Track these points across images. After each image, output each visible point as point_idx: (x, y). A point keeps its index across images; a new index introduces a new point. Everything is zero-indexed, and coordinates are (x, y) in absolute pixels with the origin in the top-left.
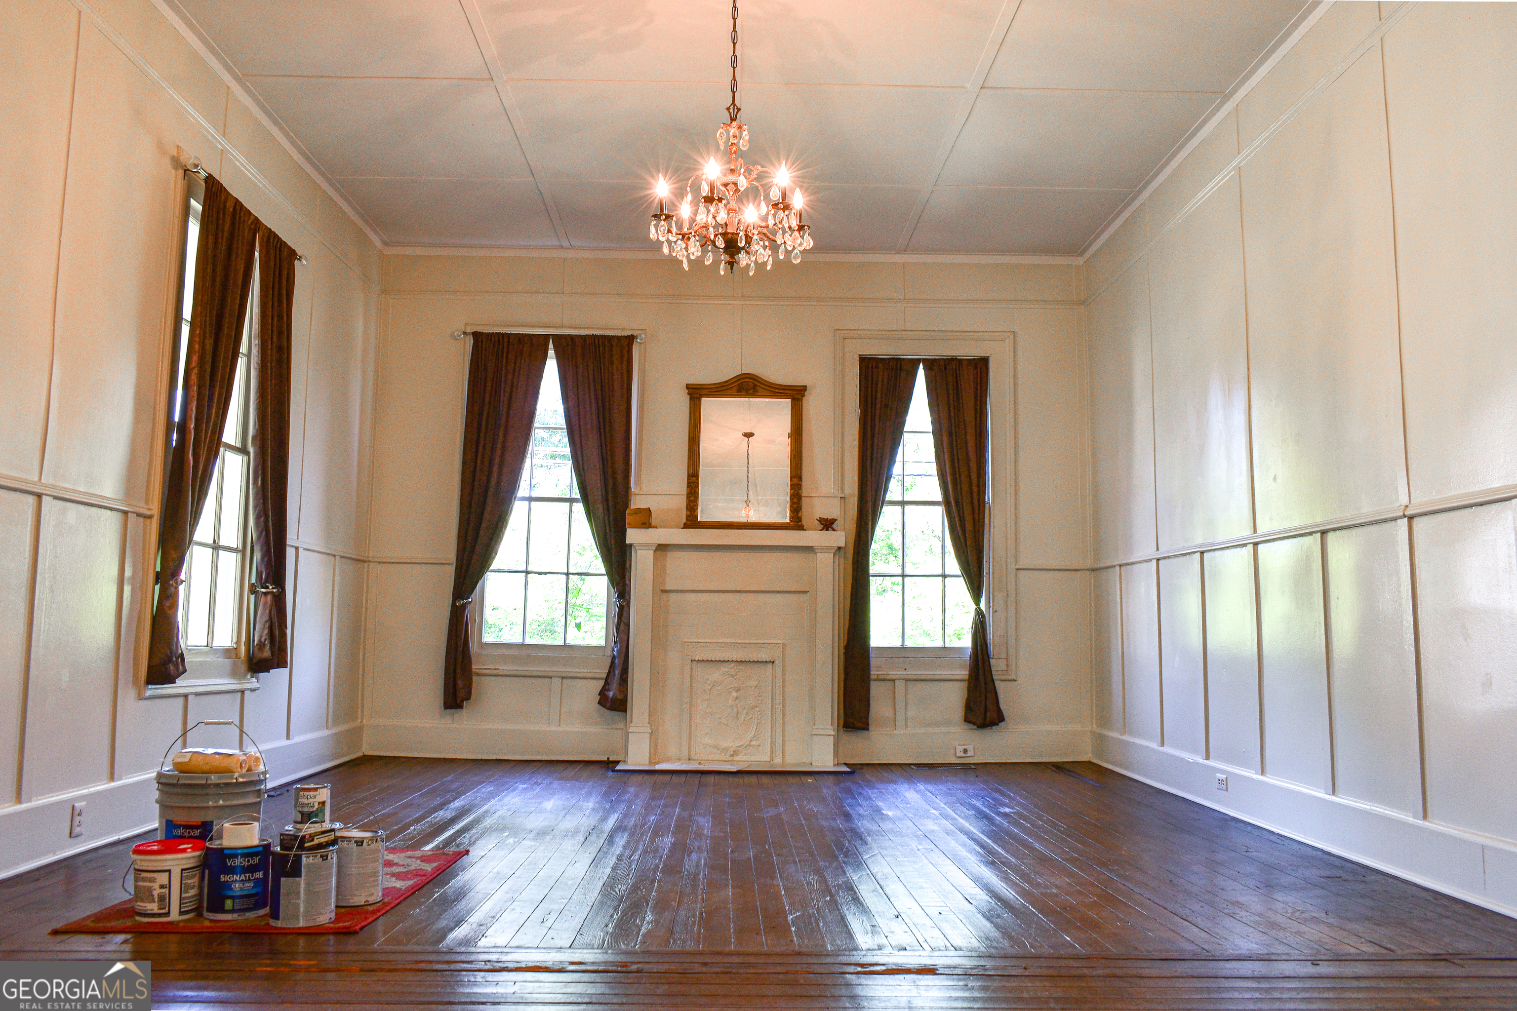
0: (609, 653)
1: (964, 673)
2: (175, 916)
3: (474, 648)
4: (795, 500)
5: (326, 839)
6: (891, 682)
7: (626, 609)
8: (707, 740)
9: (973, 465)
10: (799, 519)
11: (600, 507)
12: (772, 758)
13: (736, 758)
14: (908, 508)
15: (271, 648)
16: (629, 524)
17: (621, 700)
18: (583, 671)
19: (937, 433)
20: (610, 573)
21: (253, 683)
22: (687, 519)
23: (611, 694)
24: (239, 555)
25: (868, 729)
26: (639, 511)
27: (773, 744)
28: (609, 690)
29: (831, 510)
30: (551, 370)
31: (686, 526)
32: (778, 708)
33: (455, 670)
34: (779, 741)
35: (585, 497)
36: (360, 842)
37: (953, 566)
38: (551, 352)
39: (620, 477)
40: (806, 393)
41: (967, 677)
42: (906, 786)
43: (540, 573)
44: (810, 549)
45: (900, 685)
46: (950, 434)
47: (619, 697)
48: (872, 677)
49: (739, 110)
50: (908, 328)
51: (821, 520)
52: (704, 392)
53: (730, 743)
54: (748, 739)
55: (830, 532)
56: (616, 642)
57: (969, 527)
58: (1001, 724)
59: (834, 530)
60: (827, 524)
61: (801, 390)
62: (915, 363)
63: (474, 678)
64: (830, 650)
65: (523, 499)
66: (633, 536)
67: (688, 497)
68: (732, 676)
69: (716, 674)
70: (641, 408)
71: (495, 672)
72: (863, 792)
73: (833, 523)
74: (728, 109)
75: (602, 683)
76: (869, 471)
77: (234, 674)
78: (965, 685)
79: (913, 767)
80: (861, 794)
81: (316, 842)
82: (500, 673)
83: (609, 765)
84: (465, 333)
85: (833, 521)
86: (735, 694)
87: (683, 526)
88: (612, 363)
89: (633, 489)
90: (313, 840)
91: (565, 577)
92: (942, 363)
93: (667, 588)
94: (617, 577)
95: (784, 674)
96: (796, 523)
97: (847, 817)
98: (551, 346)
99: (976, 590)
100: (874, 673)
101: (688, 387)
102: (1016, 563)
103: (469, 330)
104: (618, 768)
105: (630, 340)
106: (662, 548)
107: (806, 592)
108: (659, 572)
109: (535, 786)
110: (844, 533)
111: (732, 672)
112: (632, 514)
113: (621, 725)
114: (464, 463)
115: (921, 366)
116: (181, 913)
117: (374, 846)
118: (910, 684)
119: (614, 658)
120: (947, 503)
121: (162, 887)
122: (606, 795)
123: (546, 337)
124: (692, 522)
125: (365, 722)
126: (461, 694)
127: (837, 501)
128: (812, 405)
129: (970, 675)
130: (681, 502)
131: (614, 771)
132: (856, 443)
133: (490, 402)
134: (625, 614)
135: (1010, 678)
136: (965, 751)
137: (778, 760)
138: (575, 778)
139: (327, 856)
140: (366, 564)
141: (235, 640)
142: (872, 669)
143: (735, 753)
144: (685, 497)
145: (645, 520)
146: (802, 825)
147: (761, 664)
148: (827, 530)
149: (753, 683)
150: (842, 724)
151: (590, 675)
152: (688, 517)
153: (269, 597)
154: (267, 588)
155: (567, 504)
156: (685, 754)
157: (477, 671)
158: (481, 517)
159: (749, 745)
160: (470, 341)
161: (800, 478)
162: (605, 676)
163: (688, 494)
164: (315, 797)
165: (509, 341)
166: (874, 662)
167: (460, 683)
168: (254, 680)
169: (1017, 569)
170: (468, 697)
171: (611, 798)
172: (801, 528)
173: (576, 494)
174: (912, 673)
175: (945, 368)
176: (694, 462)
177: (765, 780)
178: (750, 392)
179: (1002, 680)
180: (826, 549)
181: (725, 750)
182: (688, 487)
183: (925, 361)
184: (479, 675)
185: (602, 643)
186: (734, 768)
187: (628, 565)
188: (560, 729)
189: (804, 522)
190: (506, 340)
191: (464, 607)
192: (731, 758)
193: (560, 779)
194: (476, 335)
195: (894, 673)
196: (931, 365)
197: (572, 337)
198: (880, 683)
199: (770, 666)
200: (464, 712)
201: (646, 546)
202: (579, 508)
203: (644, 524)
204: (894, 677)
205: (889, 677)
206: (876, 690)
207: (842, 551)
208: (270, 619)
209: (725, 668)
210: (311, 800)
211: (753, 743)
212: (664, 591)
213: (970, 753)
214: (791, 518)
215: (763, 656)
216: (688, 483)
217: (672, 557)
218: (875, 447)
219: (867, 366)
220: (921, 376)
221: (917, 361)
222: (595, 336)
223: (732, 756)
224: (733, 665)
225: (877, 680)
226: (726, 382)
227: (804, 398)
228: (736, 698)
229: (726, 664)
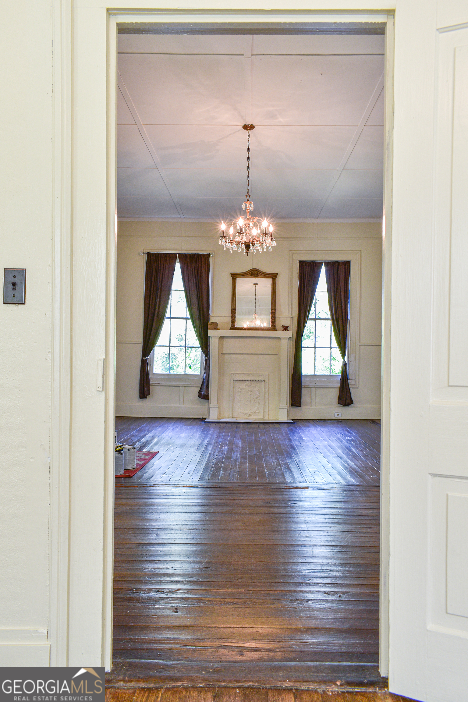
0: (202, 377)
1: (338, 385)
3: (150, 375)
4: (273, 319)
5: (120, 448)
6: (310, 389)
7: (208, 360)
8: (239, 410)
9: (343, 304)
10: (275, 326)
11: (197, 322)
12: (264, 417)
13: (250, 417)
14: (317, 321)
16: (209, 328)
17: (207, 395)
18: (192, 384)
19: (329, 291)
20: (202, 347)
23: (203, 393)
25: (301, 406)
26: (213, 323)
27: (264, 411)
28: (202, 391)
29: (287, 323)
30: (178, 266)
31: (231, 329)
32: (266, 398)
33: (144, 384)
34: (266, 410)
35: (192, 317)
36: (129, 449)
37: (335, 344)
38: (178, 260)
39: (205, 310)
40: (278, 276)
41: (339, 387)
42: (313, 428)
43: (175, 347)
44: (279, 338)
45: (313, 390)
46: (334, 292)
47: (206, 394)
48: (302, 387)
49: (250, 196)
50: (318, 250)
51: (283, 327)
52: (237, 276)
53: (248, 411)
54: (255, 410)
55: (287, 332)
56: (204, 373)
57: (341, 328)
58: (352, 405)
59: (288, 330)
60: (286, 328)
61: (275, 275)
62: (321, 263)
63: (151, 387)
64: (286, 376)
65: (168, 318)
66: (211, 333)
67: (232, 318)
68: (249, 386)
69: (243, 386)
70: (213, 282)
71: (159, 384)
72: (297, 431)
73: (288, 328)
74: (246, 196)
75: (199, 388)
76: (302, 307)
78: (339, 389)
79: (317, 421)
80: (296, 431)
83: (203, 419)
84: (144, 253)
85: (288, 327)
86: (250, 393)
87: (229, 328)
88: (202, 265)
89: (210, 314)
91: (184, 348)
92: (332, 263)
93: (224, 352)
94: (204, 348)
95: (268, 385)
96: (273, 328)
97: (290, 440)
98: (178, 257)
99: (343, 354)
100: (303, 385)
101: (231, 274)
102: (359, 343)
103: (146, 251)
104: (206, 421)
105: (209, 255)
106: (222, 338)
107: (277, 354)
108: (221, 347)
109: (176, 428)
110: (292, 332)
111: (249, 384)
112: (210, 325)
113: (207, 404)
114: (145, 304)
117: (134, 450)
118: (317, 389)
119: (204, 379)
120: (333, 319)
122: (203, 431)
123: (176, 255)
124: (233, 328)
126: (146, 393)
127: (289, 319)
128: (279, 280)
129: (340, 386)
130: (229, 319)
131: (204, 422)
132: (297, 296)
133: (154, 281)
134: (208, 362)
135: (356, 387)
136: (338, 415)
137: (266, 418)
138: (190, 425)
142: (302, 383)
143: (250, 415)
144: (230, 317)
145: (215, 327)
146: (273, 443)
147: (258, 382)
148: (285, 331)
149: (257, 389)
150: (291, 404)
151: (195, 385)
152: (231, 325)
155: (185, 320)
156: (231, 415)
157: (152, 384)
158: (152, 326)
159: (255, 412)
160: (146, 256)
161: (275, 310)
162: (200, 386)
163: (232, 316)
165: (161, 257)
166: (303, 381)
167: (146, 389)
169: (360, 345)
170: (149, 394)
171: (205, 432)
172: (275, 330)
173: (188, 316)
174: (318, 385)
175: (333, 266)
176: (234, 304)
177: (261, 426)
178: (256, 276)
179: (353, 388)
180: (285, 338)
181: (246, 414)
183: (325, 263)
184: (152, 385)
185: (199, 373)
186: (250, 421)
187: (209, 344)
188: (183, 406)
189: (277, 327)
190: (160, 256)
191: (146, 360)
193: (185, 425)
194: (148, 254)
195: (311, 385)
196: (327, 264)
197: (186, 255)
198: (305, 389)
199: (263, 382)
200: (147, 399)
201: (216, 337)
202: (190, 322)
203: (215, 328)
204: (311, 387)
205: (309, 387)
206: (304, 391)
207: (291, 339)
209: (246, 383)
211: (257, 411)
212: (223, 354)
213: (340, 416)
214: (272, 326)
215: (261, 378)
216: (232, 312)
217: (226, 342)
218: (305, 297)
219: (302, 266)
220: (323, 269)
221: (322, 263)
222: (195, 254)
223: (249, 416)
224: (249, 382)
225: (305, 388)
226: (246, 272)
227: (277, 278)
228: (250, 394)
229: (247, 381)
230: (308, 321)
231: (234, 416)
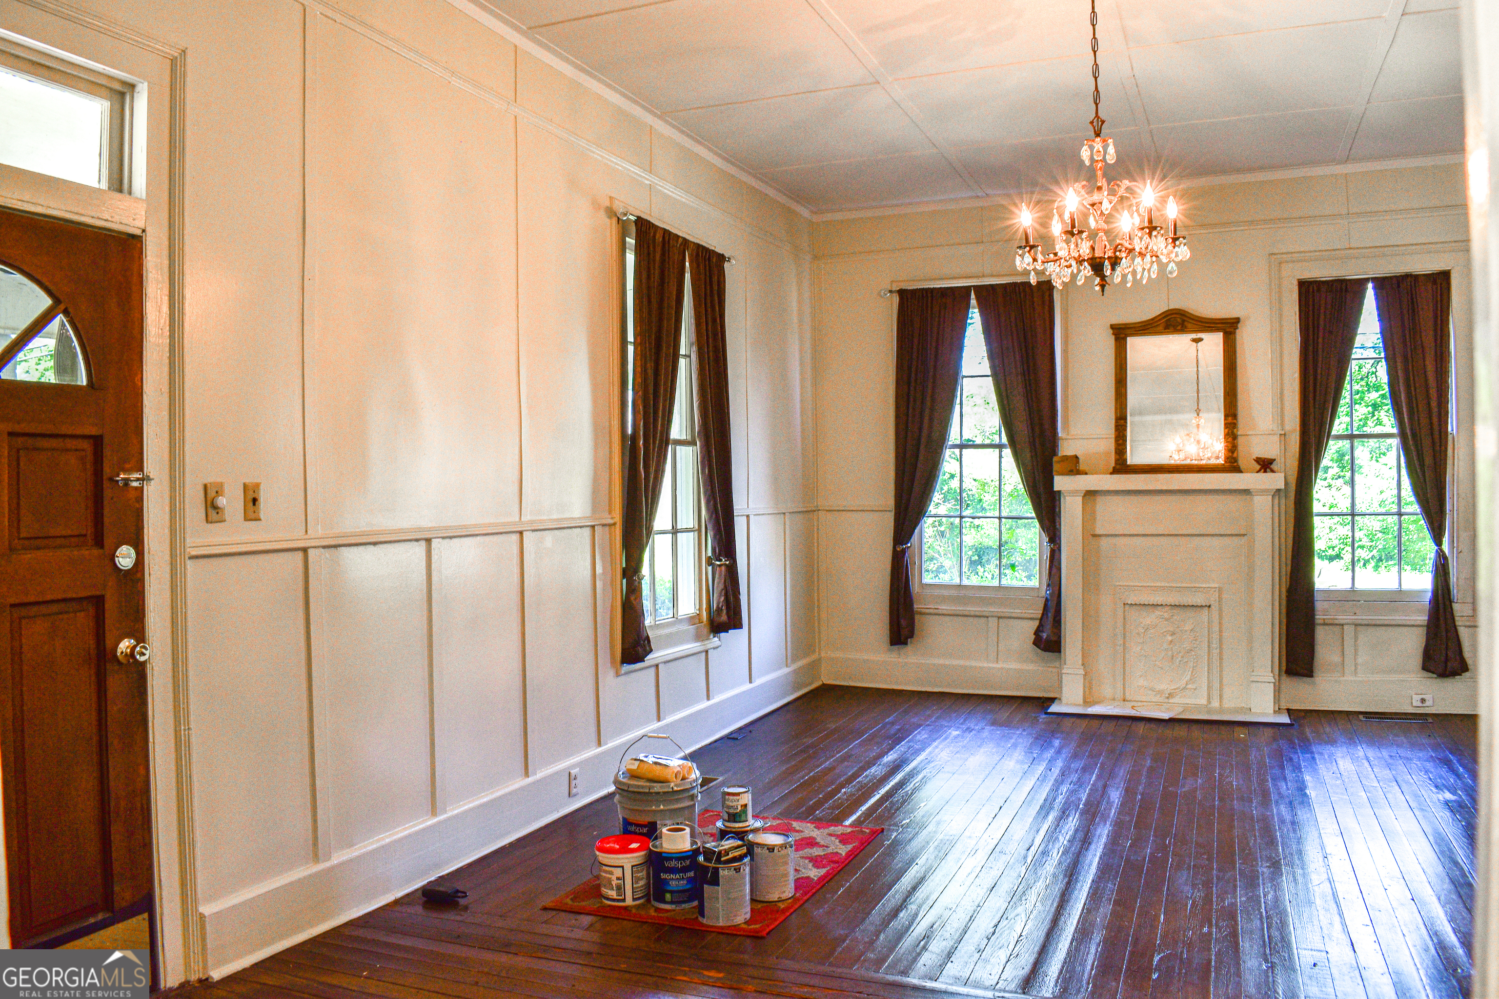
0: (1043, 593)
1: (1423, 618)
2: (629, 902)
3: (915, 588)
4: (1230, 440)
5: (739, 853)
6: (1337, 629)
7: (1057, 553)
8: (1141, 682)
9: (1433, 392)
10: (1236, 461)
11: (1028, 455)
12: (1209, 702)
13: (1171, 701)
14: (1358, 442)
15: (727, 613)
16: (1057, 471)
17: (1055, 642)
18: (1018, 612)
19: (1390, 358)
20: (1040, 517)
21: (715, 641)
22: (1116, 464)
23: (1045, 635)
24: (696, 533)
25: (1312, 676)
26: (1066, 458)
27: (1209, 688)
28: (1043, 631)
29: (1268, 448)
30: (974, 317)
31: (1115, 471)
32: (1216, 652)
33: (898, 610)
34: (1216, 685)
35: (1013, 442)
36: (771, 849)
37: (1411, 504)
38: (973, 302)
39: (1047, 426)
40: (1239, 325)
41: (1425, 623)
42: (1345, 749)
43: (974, 518)
44: (1246, 492)
45: (1349, 630)
46: (1405, 358)
47: (1053, 638)
48: (1317, 621)
50: (1352, 246)
51: (1258, 460)
52: (1128, 332)
53: (1164, 686)
54: (1184, 681)
55: (1269, 475)
56: (1048, 585)
57: (1428, 460)
58: (1464, 674)
59: (1273, 471)
60: (1265, 465)
61: (1233, 323)
62: (1362, 283)
63: (917, 617)
64: (1269, 596)
65: (954, 446)
66: (1060, 483)
67: (1116, 441)
68: (1167, 620)
69: (1150, 618)
70: (1065, 352)
71: (936, 611)
72: (1295, 757)
73: (1271, 463)
74: (1092, 123)
75: (1037, 623)
76: (1311, 405)
77: (698, 637)
78: (1424, 630)
79: (1361, 717)
80: (1291, 759)
81: (731, 856)
82: (940, 612)
83: (1044, 703)
84: (891, 291)
85: (1271, 461)
86: (1170, 638)
87: (1111, 470)
88: (1034, 309)
89: (1061, 434)
90: (728, 854)
91: (997, 520)
92: (1395, 281)
93: (1098, 532)
94: (1046, 522)
95: (1220, 619)
96: (1232, 465)
97: (1265, 795)
98: (973, 296)
99: (1437, 533)
100: (1319, 617)
101: (1113, 327)
103: (895, 288)
104: (1054, 708)
105: (1050, 285)
106: (1090, 494)
107: (1244, 535)
108: (1089, 516)
109: (966, 734)
110: (1282, 475)
111: (1166, 615)
112: (1058, 462)
113: (1057, 664)
114: (897, 417)
115: (1370, 285)
116: (634, 899)
117: (783, 852)
118: (1359, 628)
119: (1047, 600)
120: (1402, 434)
121: (618, 879)
122: (1029, 751)
123: (967, 289)
124: (1121, 467)
125: (823, 655)
126: (904, 632)
127: (1276, 438)
128: (1245, 337)
129: (1428, 621)
130: (1108, 445)
131: (1047, 713)
132: (1297, 375)
133: (918, 357)
134: (1056, 557)
135: (1475, 624)
136: (1423, 701)
137: (1215, 704)
138: (1007, 724)
139: (740, 869)
140: (816, 513)
141: (697, 607)
142: (1317, 613)
143: (1171, 695)
144: (1113, 440)
145: (1074, 466)
147: (1192, 609)
148: (1265, 472)
149: (1188, 627)
150: (1284, 668)
151: (1026, 616)
152: (1116, 460)
153: (723, 568)
154: (721, 560)
155: (997, 450)
156: (1119, 695)
157: (919, 611)
158: (915, 466)
159: (1184, 688)
160: (896, 299)
161: (1235, 416)
162: (1040, 616)
163: (1116, 437)
164: (738, 800)
165: (932, 296)
166: (1319, 606)
167: (903, 623)
168: (716, 639)
170: (912, 636)
171: (1043, 740)
172: (1237, 470)
173: (1005, 440)
174: (1363, 617)
175: (1399, 287)
176: (1121, 405)
177: (1196, 733)
178: (1179, 328)
179: (1466, 627)
180: (1263, 492)
181: (1160, 692)
182: (1116, 430)
183: (1374, 280)
184: (921, 614)
185: (1035, 583)
186: (1166, 716)
187: (1057, 510)
188: (998, 666)
189: (1242, 463)
190: (929, 295)
191: (904, 552)
192: (1166, 700)
193: (994, 723)
194: (902, 293)
195: (1341, 618)
196: (1381, 283)
197: (993, 287)
198: (1327, 627)
199: (1206, 610)
200: (909, 647)
201: (1074, 493)
202: (1007, 452)
203: (1072, 471)
204: (1342, 622)
205: (1337, 622)
206: (1320, 633)
207: (1283, 494)
208: (725, 586)
209: (1158, 612)
210: (735, 804)
211: (1189, 686)
212: (1094, 536)
213: (1427, 704)
214: (1227, 459)
215: (1199, 600)
216: (1116, 426)
217: (1102, 505)
218: (1319, 377)
219: (1307, 291)
220: (1370, 298)
221: (1367, 280)
222: (1014, 284)
223: (1168, 698)
224: (1166, 609)
225: (1325, 624)
226: (1152, 319)
227: (1237, 331)
228: (1171, 641)
229: (1159, 608)
230: (1331, 442)
231: (1128, 697)
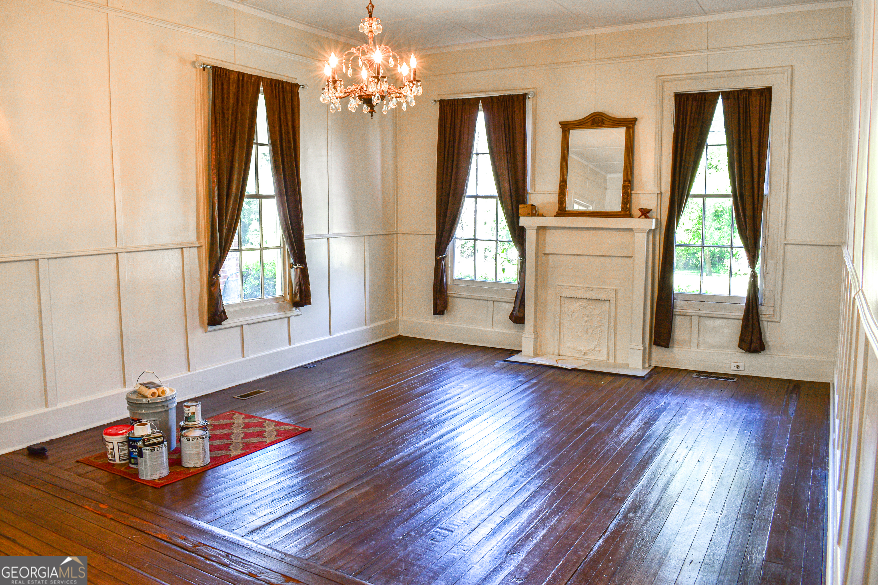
1: (741, 314)
2: (118, 461)
4: (626, 196)
6: (688, 318)
8: (569, 345)
10: (629, 210)
11: (509, 203)
12: (608, 358)
13: (586, 357)
14: (708, 200)
16: (521, 214)
17: (520, 317)
18: (504, 298)
19: (730, 145)
20: (515, 241)
21: (296, 311)
22: (558, 210)
23: (516, 314)
25: (669, 347)
26: (526, 206)
27: (608, 350)
28: (515, 310)
29: (650, 202)
30: (481, 118)
31: (558, 215)
32: (612, 329)
33: (436, 294)
34: (612, 349)
35: (501, 195)
37: (738, 241)
38: (481, 107)
39: (520, 183)
40: (637, 123)
41: (742, 318)
43: (482, 240)
44: (631, 230)
45: (695, 320)
47: (520, 315)
50: (709, 70)
51: (641, 210)
52: (570, 126)
53: (583, 348)
54: (594, 346)
55: (646, 219)
57: (749, 213)
58: (767, 351)
59: (649, 217)
60: (645, 213)
61: (632, 121)
62: (715, 95)
65: (471, 197)
66: (523, 221)
67: (559, 195)
68: (584, 307)
69: (576, 306)
70: (534, 139)
71: (459, 296)
78: (741, 322)
81: (151, 442)
82: (462, 296)
83: (512, 354)
84: (435, 101)
85: (649, 211)
86: (586, 319)
87: (555, 214)
88: (515, 112)
89: (529, 189)
91: (495, 242)
92: (736, 94)
93: (546, 252)
94: (519, 244)
95: (616, 308)
96: (625, 212)
98: (480, 103)
99: (753, 259)
100: (677, 311)
101: (560, 123)
102: (785, 239)
103: (438, 99)
104: (515, 358)
105: (524, 97)
106: (541, 229)
107: (630, 257)
108: (542, 243)
111: (584, 304)
112: (522, 208)
113: (520, 332)
114: (438, 178)
115: (720, 96)
116: (120, 460)
118: (700, 318)
120: (735, 196)
121: (111, 449)
123: (477, 100)
124: (562, 212)
125: (400, 318)
127: (655, 196)
129: (744, 316)
130: (554, 198)
131: (505, 361)
132: (671, 155)
133: (449, 141)
135: (776, 320)
136: (738, 367)
137: (611, 360)
140: (395, 235)
142: (675, 308)
143: (585, 354)
145: (534, 212)
147: (600, 301)
148: (644, 217)
149: (597, 312)
150: (653, 342)
151: (507, 301)
152: (559, 208)
153: (299, 270)
155: (492, 200)
156: (556, 352)
157: (451, 295)
159: (594, 349)
160: (438, 104)
161: (630, 181)
162: (514, 302)
163: (559, 193)
164: (189, 410)
165: (458, 104)
166: (676, 303)
169: (785, 244)
170: (446, 310)
172: (630, 216)
173: (496, 193)
174: (703, 312)
175: (738, 98)
178: (600, 124)
179: (768, 321)
180: (642, 231)
181: (580, 351)
182: (559, 189)
183: (723, 93)
184: (452, 297)
188: (493, 330)
189: (633, 211)
190: (456, 103)
191: (441, 259)
192: (583, 357)
194: (441, 102)
195: (691, 312)
196: (727, 95)
197: (491, 98)
198: (681, 317)
199: (607, 303)
200: (445, 316)
201: (532, 227)
202: (497, 202)
204: (691, 314)
205: (687, 314)
206: (678, 321)
207: (657, 232)
208: (299, 281)
209: (580, 303)
210: (187, 412)
211: (597, 349)
212: (545, 254)
213: (740, 369)
214: (623, 208)
215: (603, 296)
216: (560, 186)
217: (550, 236)
218: (684, 157)
219: (680, 101)
220: (719, 105)
221: (718, 94)
222: (504, 96)
223: (584, 355)
224: (585, 301)
225: (680, 315)
226: (584, 119)
227: (636, 126)
228: (587, 321)
229: (581, 300)
230: (689, 199)
231: (561, 353)
